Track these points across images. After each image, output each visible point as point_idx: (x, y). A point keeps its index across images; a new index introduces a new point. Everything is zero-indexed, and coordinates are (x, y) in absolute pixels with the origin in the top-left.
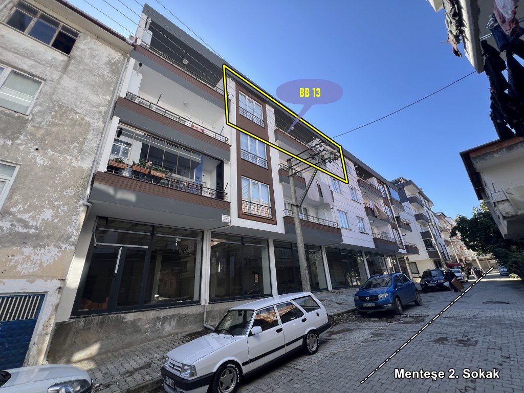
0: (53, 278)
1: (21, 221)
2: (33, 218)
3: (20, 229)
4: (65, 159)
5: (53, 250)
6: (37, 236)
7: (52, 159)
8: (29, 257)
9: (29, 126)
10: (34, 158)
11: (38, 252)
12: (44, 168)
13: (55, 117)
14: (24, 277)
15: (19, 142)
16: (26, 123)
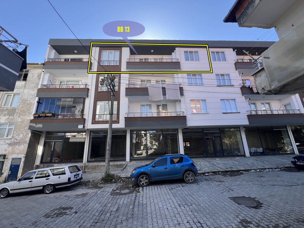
0: (23, 154)
1: (16, 139)
2: (18, 137)
3: (16, 141)
4: (25, 117)
5: (23, 146)
6: (19, 142)
7: (22, 119)
8: (17, 148)
9: (17, 110)
10: (18, 120)
11: (19, 147)
12: (20, 122)
13: (23, 105)
14: (16, 154)
15: (15, 116)
16: (16, 110)
